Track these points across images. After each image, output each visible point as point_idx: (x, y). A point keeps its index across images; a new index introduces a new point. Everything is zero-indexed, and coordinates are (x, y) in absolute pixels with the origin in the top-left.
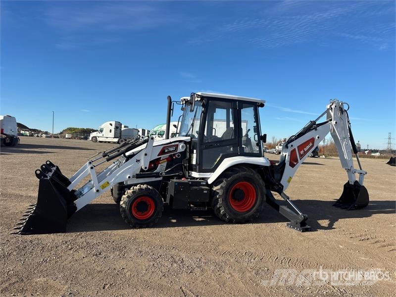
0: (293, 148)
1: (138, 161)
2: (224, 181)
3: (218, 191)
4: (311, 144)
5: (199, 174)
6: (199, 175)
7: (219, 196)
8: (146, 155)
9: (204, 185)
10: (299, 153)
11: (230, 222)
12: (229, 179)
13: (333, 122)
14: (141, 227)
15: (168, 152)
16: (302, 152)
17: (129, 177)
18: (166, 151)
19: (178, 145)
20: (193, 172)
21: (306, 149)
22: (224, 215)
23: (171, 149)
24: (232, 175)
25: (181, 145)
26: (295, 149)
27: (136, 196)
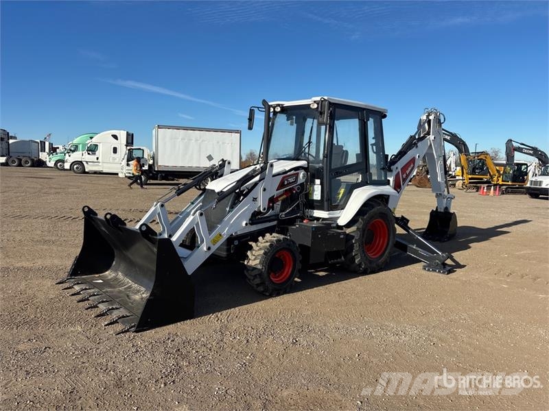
0: (397, 171)
1: (255, 199)
2: (360, 220)
3: (352, 234)
4: (412, 165)
5: (328, 212)
6: (329, 214)
7: (356, 240)
8: (264, 190)
9: (334, 228)
10: (402, 177)
11: (365, 273)
12: (365, 217)
13: (432, 137)
14: (278, 295)
15: (288, 184)
16: (404, 176)
17: (246, 224)
18: (286, 183)
19: (298, 174)
20: (315, 211)
21: (408, 172)
22: (360, 265)
23: (291, 180)
24: (367, 211)
25: (302, 174)
26: (399, 172)
27: (275, 251)
